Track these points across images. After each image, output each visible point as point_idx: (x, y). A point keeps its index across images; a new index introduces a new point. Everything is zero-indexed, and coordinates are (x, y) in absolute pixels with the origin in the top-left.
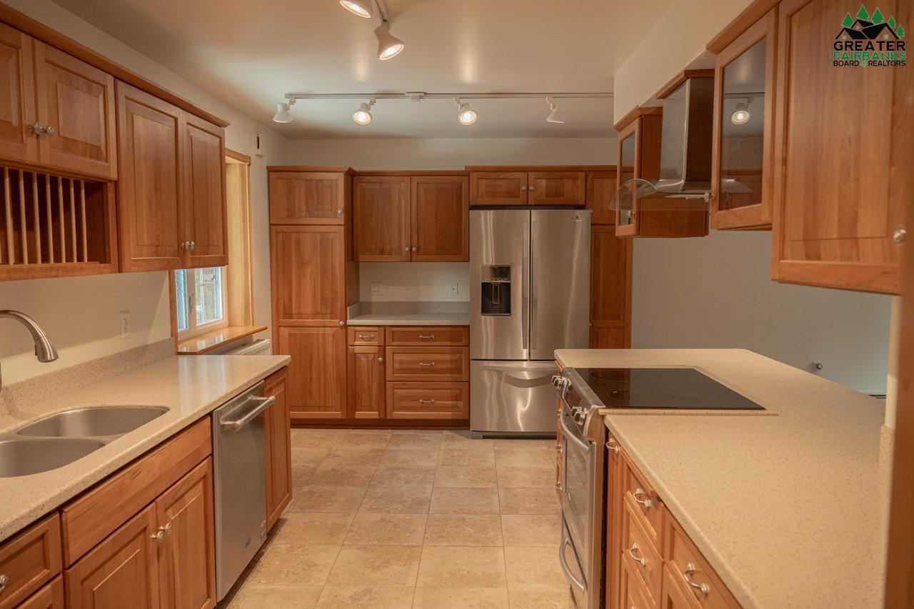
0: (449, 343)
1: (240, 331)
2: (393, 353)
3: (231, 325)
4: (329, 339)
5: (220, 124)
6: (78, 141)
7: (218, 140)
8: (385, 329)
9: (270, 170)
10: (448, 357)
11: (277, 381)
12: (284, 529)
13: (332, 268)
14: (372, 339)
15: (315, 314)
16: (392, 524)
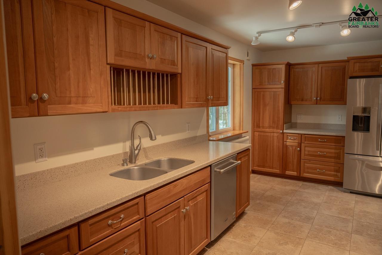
0: (334, 144)
1: (237, 132)
2: (305, 147)
3: (234, 130)
4: (275, 138)
5: (226, 48)
6: (166, 59)
7: (226, 54)
8: (301, 136)
9: (253, 65)
10: (333, 151)
11: (244, 155)
12: (245, 217)
13: (278, 107)
14: (295, 139)
15: (270, 127)
16: (293, 226)
